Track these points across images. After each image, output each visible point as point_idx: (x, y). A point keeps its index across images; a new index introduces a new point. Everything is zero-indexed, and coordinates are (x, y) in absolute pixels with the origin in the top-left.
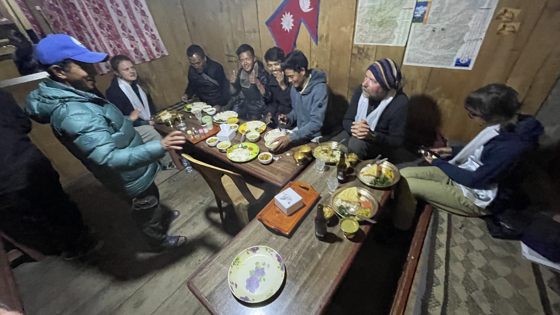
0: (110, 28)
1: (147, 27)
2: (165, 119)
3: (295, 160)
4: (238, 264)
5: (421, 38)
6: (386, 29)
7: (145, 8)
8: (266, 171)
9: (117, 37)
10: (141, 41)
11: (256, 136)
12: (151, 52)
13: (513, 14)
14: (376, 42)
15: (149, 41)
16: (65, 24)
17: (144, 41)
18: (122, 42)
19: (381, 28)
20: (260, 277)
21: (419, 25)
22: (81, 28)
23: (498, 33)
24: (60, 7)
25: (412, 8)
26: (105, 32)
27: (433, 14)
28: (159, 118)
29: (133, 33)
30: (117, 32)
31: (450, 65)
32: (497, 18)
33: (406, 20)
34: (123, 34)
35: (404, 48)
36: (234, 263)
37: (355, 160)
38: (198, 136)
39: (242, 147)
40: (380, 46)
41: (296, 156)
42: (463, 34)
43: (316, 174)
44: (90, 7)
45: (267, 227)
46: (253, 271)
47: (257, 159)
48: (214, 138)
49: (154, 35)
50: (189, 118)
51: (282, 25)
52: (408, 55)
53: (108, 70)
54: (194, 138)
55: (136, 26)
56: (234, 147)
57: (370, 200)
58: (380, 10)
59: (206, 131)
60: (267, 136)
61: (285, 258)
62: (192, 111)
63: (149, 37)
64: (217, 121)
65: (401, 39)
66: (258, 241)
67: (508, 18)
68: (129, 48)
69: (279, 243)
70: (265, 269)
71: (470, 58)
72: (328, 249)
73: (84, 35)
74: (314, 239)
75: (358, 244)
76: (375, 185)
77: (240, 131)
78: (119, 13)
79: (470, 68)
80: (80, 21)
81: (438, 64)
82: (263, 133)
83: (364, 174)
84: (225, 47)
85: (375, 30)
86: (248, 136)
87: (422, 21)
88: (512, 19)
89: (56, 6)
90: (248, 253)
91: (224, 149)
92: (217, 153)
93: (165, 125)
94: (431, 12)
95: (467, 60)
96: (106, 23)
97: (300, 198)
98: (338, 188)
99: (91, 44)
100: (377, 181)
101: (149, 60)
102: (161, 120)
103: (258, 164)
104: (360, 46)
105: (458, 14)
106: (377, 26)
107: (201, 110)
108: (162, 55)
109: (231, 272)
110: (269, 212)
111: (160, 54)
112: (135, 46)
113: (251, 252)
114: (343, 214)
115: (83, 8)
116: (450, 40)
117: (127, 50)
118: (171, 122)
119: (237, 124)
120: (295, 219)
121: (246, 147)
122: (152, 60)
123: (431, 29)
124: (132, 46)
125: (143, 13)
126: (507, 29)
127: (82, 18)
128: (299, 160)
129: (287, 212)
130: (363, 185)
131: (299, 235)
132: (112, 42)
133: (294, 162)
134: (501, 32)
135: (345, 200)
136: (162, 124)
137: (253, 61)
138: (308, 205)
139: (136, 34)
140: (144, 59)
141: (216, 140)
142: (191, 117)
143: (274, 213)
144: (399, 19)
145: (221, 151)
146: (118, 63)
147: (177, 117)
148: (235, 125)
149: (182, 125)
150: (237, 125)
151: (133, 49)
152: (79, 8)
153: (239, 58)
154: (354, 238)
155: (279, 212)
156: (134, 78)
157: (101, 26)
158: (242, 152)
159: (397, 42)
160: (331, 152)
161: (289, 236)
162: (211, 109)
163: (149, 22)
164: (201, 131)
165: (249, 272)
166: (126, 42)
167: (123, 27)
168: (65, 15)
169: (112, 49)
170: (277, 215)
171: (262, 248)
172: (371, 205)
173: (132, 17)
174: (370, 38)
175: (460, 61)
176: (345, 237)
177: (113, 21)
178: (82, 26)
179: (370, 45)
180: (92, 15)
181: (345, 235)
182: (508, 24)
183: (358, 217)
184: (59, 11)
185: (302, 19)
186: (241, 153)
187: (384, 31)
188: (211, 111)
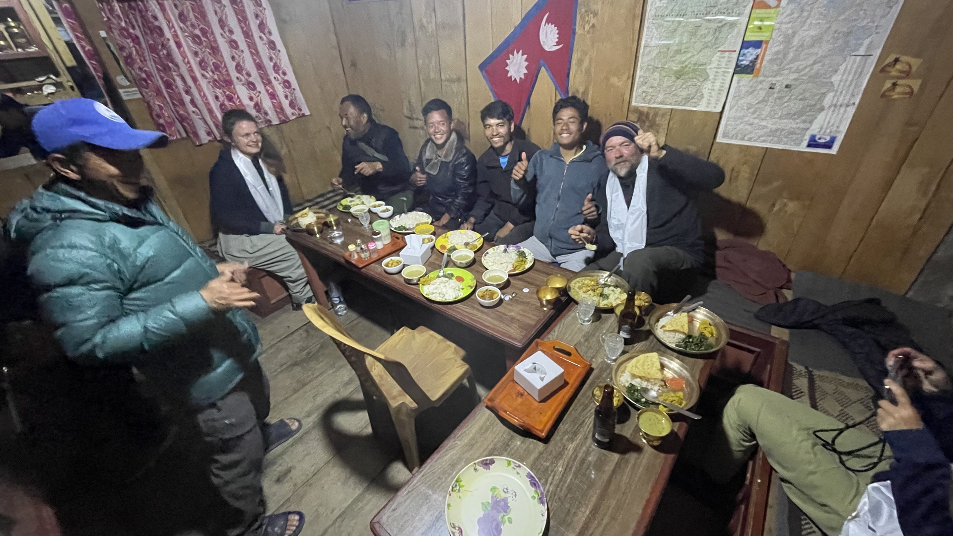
0: (217, 67)
1: (276, 68)
2: (307, 223)
3: (540, 300)
4: (459, 491)
5: (749, 99)
6: (689, 84)
7: (276, 37)
8: (489, 319)
9: (229, 83)
10: (267, 91)
11: (467, 257)
12: (282, 109)
13: (910, 67)
14: (670, 104)
15: (280, 90)
16: (144, 61)
17: (271, 90)
18: (235, 93)
19: (679, 82)
20: (502, 515)
21: (746, 78)
22: (170, 68)
23: (883, 95)
24: (138, 33)
25: (735, 51)
26: (209, 75)
27: (772, 61)
28: (295, 222)
29: (255, 77)
30: (228, 75)
31: (799, 144)
32: (882, 70)
33: (723, 70)
34: (238, 78)
35: (719, 115)
36: (453, 488)
37: (647, 304)
38: (367, 254)
39: (444, 276)
40: (676, 109)
41: (541, 295)
42: (824, 95)
43: (579, 326)
44: (186, 34)
45: (504, 421)
46: (488, 503)
47: (473, 297)
48: (395, 258)
49: (288, 82)
50: (348, 222)
51: (508, 72)
52: (726, 125)
53: (210, 138)
54: (359, 256)
55: (260, 66)
56: (432, 275)
57: (680, 375)
58: (678, 52)
59: (379, 245)
60: (486, 258)
61: (543, 481)
62: (352, 210)
63: (280, 84)
64: (395, 229)
65: (713, 101)
66: (490, 447)
67: (901, 72)
68: (246, 101)
69: (528, 452)
70: (510, 500)
71: (832, 134)
72: (618, 465)
73: (174, 81)
74: (590, 447)
75: (671, 457)
76: (685, 348)
77: (438, 247)
78: (233, 44)
79: (834, 151)
80: (169, 55)
81: (778, 142)
82: (479, 251)
83: (667, 328)
84: (406, 104)
85: (670, 83)
86: (454, 256)
87: (751, 72)
88: (907, 74)
89: (131, 31)
90: (475, 470)
91: (415, 279)
92: (401, 284)
93: (305, 234)
94: (767, 58)
95: (828, 138)
96: (211, 60)
97: (560, 370)
98: (624, 352)
99: (183, 94)
100: (689, 342)
101: (278, 123)
102: (298, 224)
103: (476, 306)
104: (640, 108)
105: (815, 63)
106: (673, 78)
107: (367, 209)
108: (299, 114)
109: (449, 505)
110: (505, 392)
111: (297, 112)
112: (255, 99)
113: (481, 469)
114: (638, 401)
115: (176, 36)
116: (800, 105)
117: (242, 105)
118: (318, 228)
119: (431, 234)
120: (553, 408)
121: (452, 275)
122: (283, 122)
123: (767, 86)
124: (251, 99)
125: (272, 45)
126: (898, 89)
127: (172, 52)
128: (547, 301)
129: (539, 396)
130: (663, 348)
131: (561, 439)
132: (219, 92)
133: (539, 305)
134: (888, 94)
135: (640, 375)
136: (302, 231)
137: (450, 127)
138: (574, 382)
139: (259, 79)
140: (270, 121)
141: (398, 262)
142: (350, 220)
143: (514, 396)
144: (711, 69)
145: (408, 282)
146: (233, 124)
147: (328, 220)
148: (430, 236)
149: (337, 235)
150: (433, 237)
151: (252, 104)
152: (168, 34)
153: (425, 121)
154: (661, 445)
155: (522, 395)
156: (255, 150)
157: (202, 64)
158: (446, 284)
159: (707, 104)
160: (600, 289)
161: (546, 440)
162: (384, 207)
163: (280, 60)
164: (372, 246)
165: (481, 505)
166: (242, 92)
167: (239, 68)
168: (144, 45)
169: (219, 103)
170: (520, 400)
171: (501, 461)
172: (684, 386)
173: (255, 53)
174: (661, 97)
175: (817, 139)
176: (644, 441)
177: (222, 56)
178: (170, 65)
179: (659, 109)
180: (189, 47)
181: (645, 438)
182: (900, 82)
183: (665, 407)
184: (136, 39)
185: (542, 62)
186: (445, 286)
187: (684, 86)
188: (384, 211)
